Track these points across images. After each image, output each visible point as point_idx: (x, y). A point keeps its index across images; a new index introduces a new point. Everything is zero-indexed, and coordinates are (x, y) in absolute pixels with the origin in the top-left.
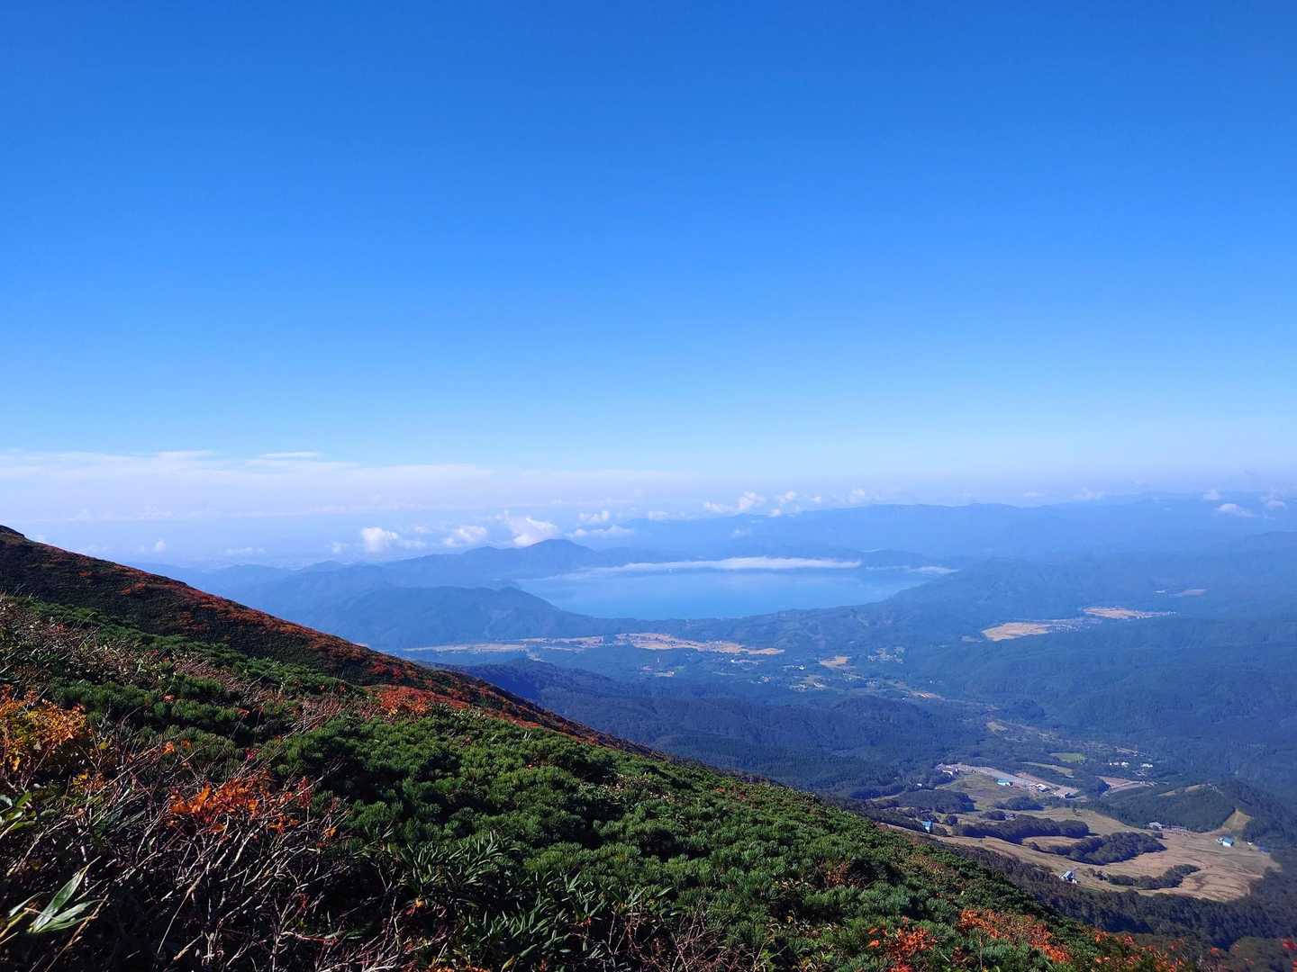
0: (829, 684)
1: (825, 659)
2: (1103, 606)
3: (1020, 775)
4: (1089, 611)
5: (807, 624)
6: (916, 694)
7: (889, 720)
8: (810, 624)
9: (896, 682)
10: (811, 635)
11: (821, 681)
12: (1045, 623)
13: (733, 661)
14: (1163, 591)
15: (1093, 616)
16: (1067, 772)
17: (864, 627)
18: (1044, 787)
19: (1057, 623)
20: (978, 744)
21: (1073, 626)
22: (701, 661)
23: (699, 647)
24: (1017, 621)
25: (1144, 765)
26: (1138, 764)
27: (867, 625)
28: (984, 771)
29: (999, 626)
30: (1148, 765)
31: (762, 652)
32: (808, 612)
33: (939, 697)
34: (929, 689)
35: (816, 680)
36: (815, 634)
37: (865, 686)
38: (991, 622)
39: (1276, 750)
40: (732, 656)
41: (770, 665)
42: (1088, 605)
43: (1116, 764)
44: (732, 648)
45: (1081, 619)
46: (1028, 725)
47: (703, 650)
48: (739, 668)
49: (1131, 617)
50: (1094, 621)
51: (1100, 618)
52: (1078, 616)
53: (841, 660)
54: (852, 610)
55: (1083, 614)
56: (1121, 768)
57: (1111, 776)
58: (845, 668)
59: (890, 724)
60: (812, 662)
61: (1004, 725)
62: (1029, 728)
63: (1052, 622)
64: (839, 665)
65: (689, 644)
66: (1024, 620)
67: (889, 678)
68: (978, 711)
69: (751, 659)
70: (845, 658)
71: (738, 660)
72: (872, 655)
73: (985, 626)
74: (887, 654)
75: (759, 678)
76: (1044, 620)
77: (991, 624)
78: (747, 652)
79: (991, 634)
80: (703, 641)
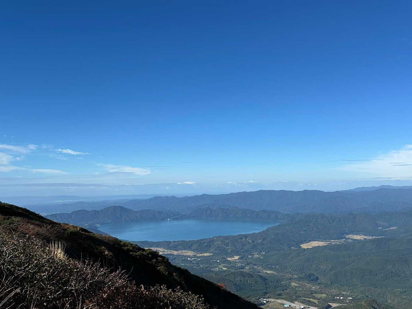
0: (229, 268)
1: (230, 257)
2: (354, 234)
3: (296, 303)
4: (347, 237)
5: (224, 242)
6: (265, 271)
7: (247, 282)
8: (226, 242)
9: (258, 267)
10: (225, 247)
11: (226, 267)
12: (328, 242)
13: (189, 259)
14: (381, 228)
15: (349, 238)
16: (316, 301)
17: (249, 243)
18: (303, 307)
19: (333, 241)
20: (283, 291)
21: (339, 243)
22: (175, 259)
23: (175, 253)
24: (316, 241)
25: (349, 298)
26: (347, 298)
27: (251, 242)
28: (279, 301)
29: (308, 243)
30: (350, 298)
31: (203, 255)
32: (226, 237)
33: (275, 273)
34: (271, 269)
35: (223, 266)
36: (227, 247)
37: (244, 268)
38: (305, 241)
39: (406, 291)
40: (189, 256)
41: (205, 260)
42: (348, 234)
43: (338, 298)
44: (190, 253)
45: (344, 240)
46: (308, 284)
47: (177, 254)
48: (191, 262)
49: (365, 239)
50: (350, 241)
51: (352, 239)
52: (342, 238)
53: (236, 258)
54: (245, 236)
55: (345, 238)
56: (340, 299)
57: (334, 303)
58: (237, 261)
59: (248, 283)
60: (223, 258)
61: (298, 284)
62: (308, 285)
63: (331, 241)
64: (235, 260)
65: (171, 252)
66: (319, 240)
67: (255, 265)
68: (289, 278)
69: (197, 258)
70: (238, 257)
71: (192, 258)
72: (250, 255)
73: (302, 243)
74: (257, 255)
75: (199, 265)
76: (328, 240)
77: (305, 242)
78: (196, 255)
79: (304, 246)
80: (177, 251)
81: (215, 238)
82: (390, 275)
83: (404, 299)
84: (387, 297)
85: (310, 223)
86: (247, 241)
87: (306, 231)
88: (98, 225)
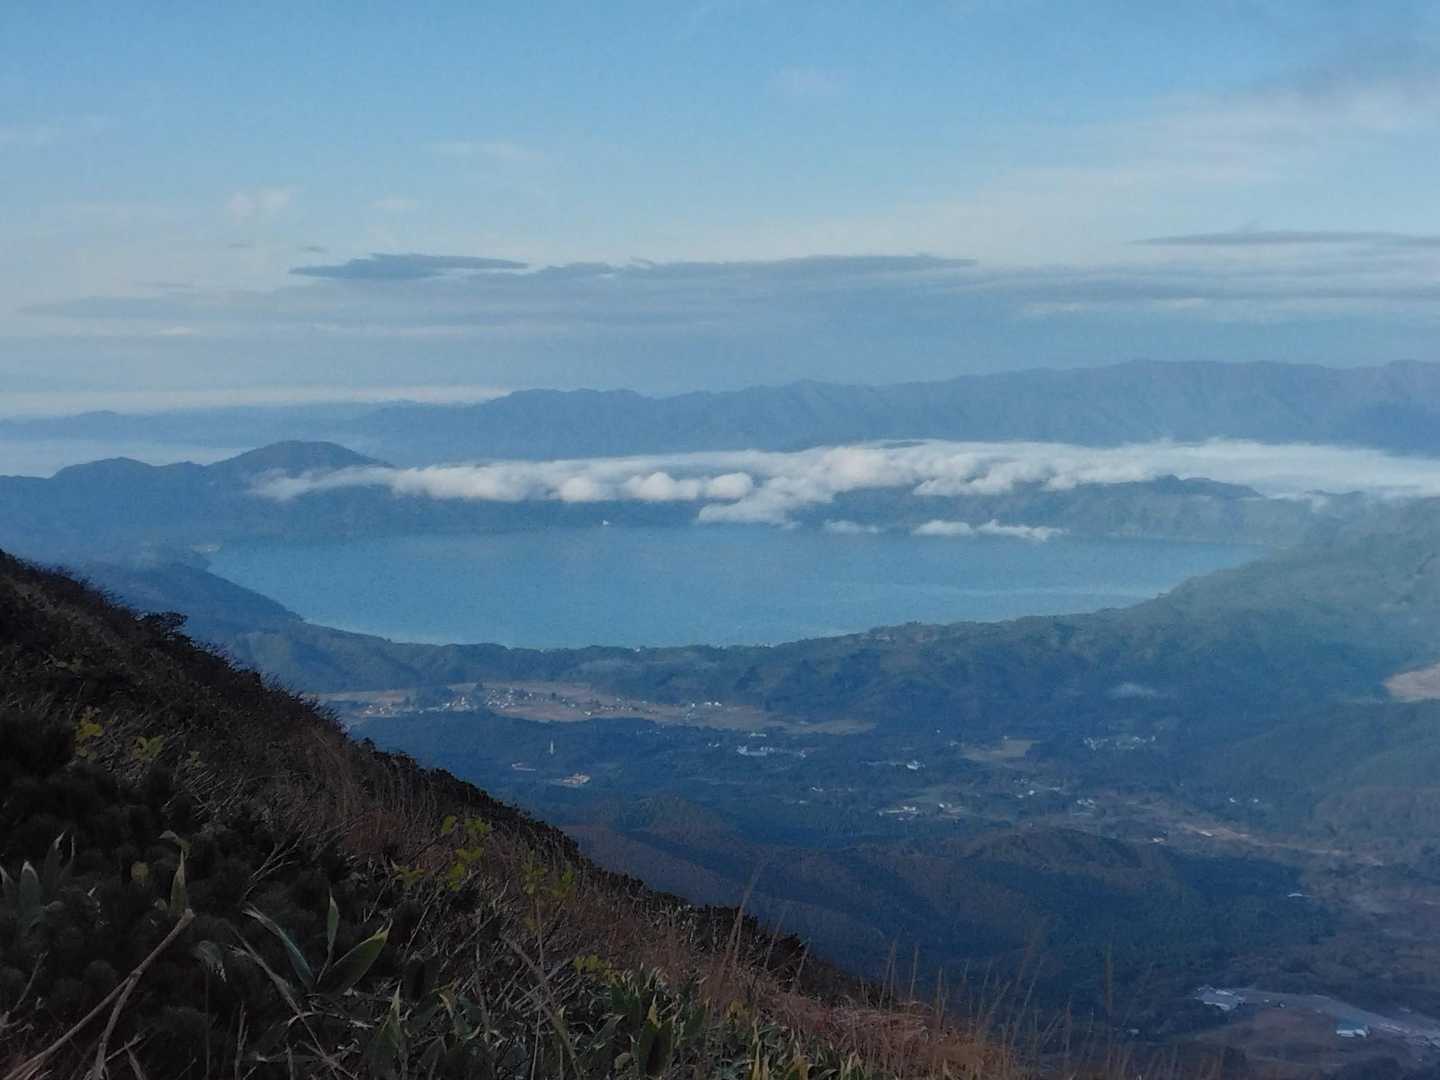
0: (978, 805)
1: (977, 744)
6: (1190, 828)
10: (948, 686)
11: (958, 799)
13: (742, 750)
20: (1316, 943)
23: (661, 714)
27: (1092, 661)
28: (1307, 1002)
29: (1427, 666)
31: (821, 728)
32: (946, 634)
33: (1245, 836)
34: (1226, 816)
35: (945, 798)
36: (959, 684)
37: (1068, 810)
40: (740, 738)
41: (836, 758)
44: (745, 718)
47: (670, 722)
48: (754, 764)
53: (1016, 748)
54: (1057, 626)
58: (1020, 767)
60: (943, 752)
64: (1011, 760)
65: (636, 709)
67: (1130, 790)
68: (1334, 866)
69: (790, 746)
70: (1026, 745)
71: (757, 748)
72: (1093, 735)
75: (805, 789)
78: (781, 728)
79: (1403, 686)
80: (672, 700)
81: (887, 638)
86: (1073, 656)
88: (210, 549)
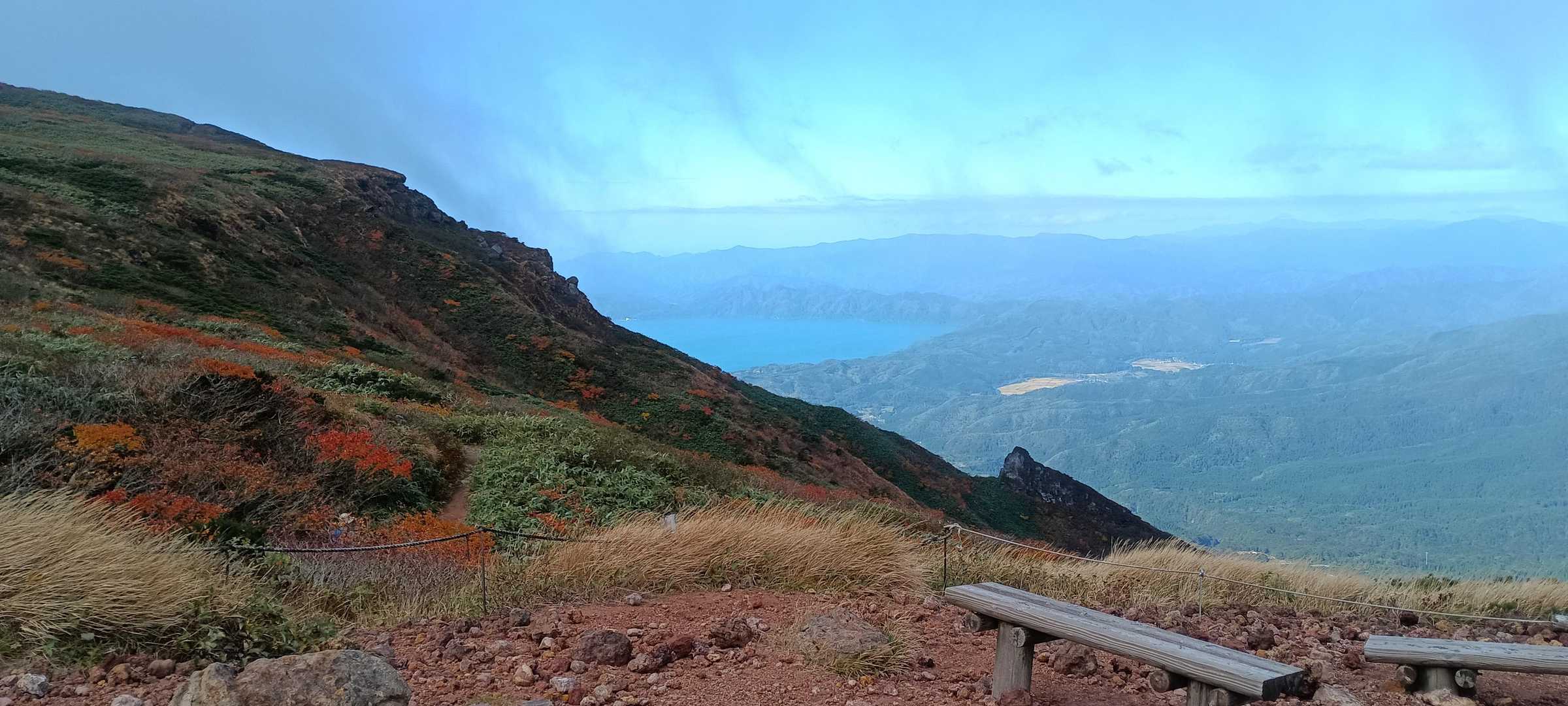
2: (1157, 358)
4: (1136, 365)
5: (782, 381)
8: (786, 380)
12: (1078, 378)
14: (1238, 341)
15: (1139, 369)
17: (853, 383)
19: (1093, 377)
21: (1110, 380)
24: (1045, 376)
27: (858, 381)
29: (1019, 382)
32: (788, 369)
38: (1014, 377)
42: (1140, 358)
45: (1125, 372)
49: (1183, 369)
50: (1139, 375)
51: (1147, 371)
52: (1121, 369)
54: (843, 365)
55: (1129, 367)
63: (1087, 377)
66: (1057, 375)
73: (1003, 381)
74: (871, 414)
76: (1078, 375)
77: (1012, 379)
79: (1007, 390)
81: (758, 371)
82: (1211, 457)
83: (1230, 514)
84: (1187, 511)
85: (1036, 328)
86: (847, 379)
87: (1021, 349)
